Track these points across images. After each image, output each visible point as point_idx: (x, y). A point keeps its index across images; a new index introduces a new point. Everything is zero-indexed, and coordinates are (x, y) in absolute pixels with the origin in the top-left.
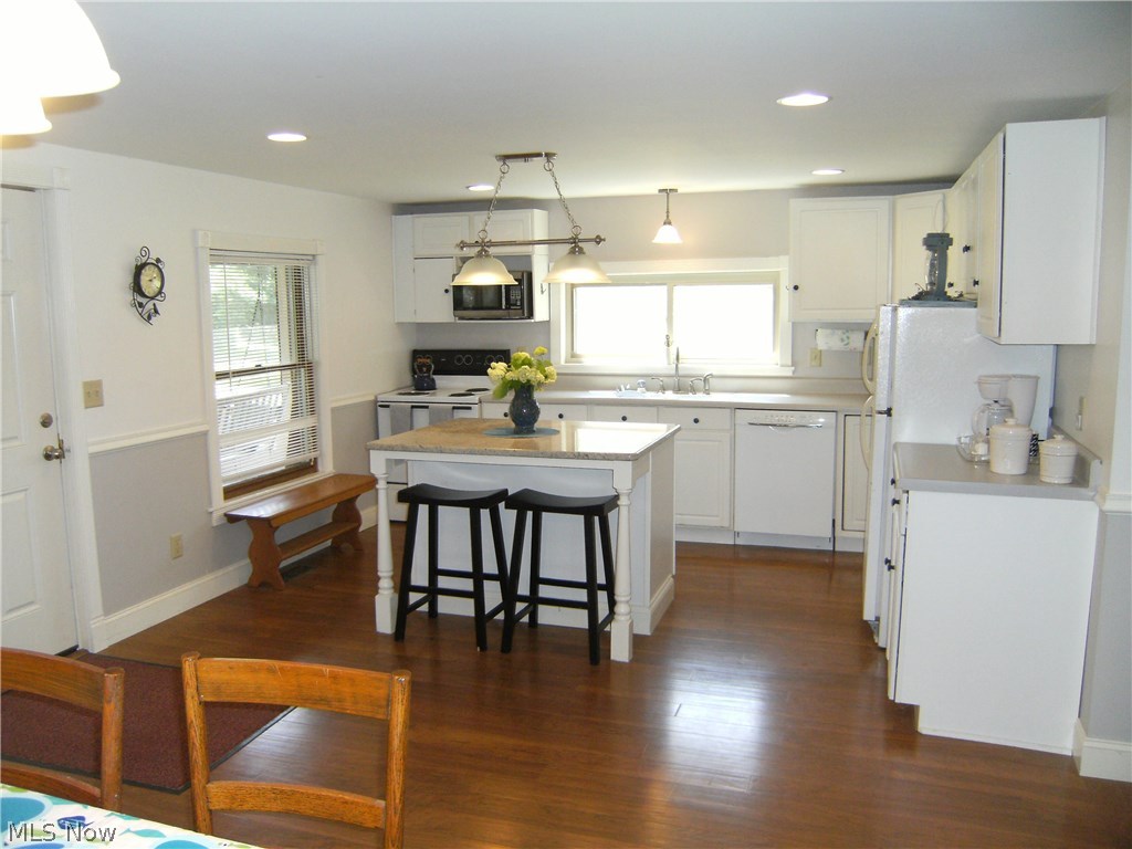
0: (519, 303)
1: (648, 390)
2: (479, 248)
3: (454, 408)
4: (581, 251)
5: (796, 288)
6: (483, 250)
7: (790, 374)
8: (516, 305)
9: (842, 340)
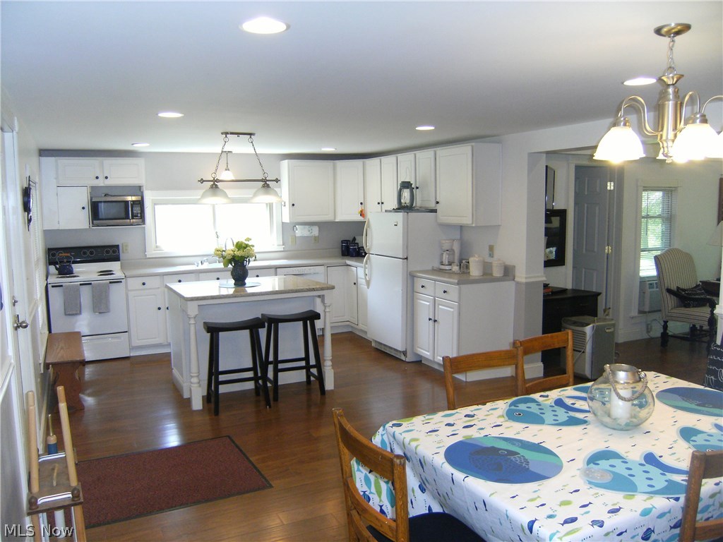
0: (139, 215)
1: (210, 263)
2: (212, 183)
3: (110, 282)
4: (268, 186)
5: (293, 205)
6: (214, 184)
7: (282, 250)
8: (137, 216)
9: (309, 231)
